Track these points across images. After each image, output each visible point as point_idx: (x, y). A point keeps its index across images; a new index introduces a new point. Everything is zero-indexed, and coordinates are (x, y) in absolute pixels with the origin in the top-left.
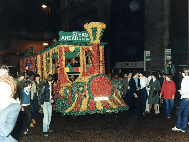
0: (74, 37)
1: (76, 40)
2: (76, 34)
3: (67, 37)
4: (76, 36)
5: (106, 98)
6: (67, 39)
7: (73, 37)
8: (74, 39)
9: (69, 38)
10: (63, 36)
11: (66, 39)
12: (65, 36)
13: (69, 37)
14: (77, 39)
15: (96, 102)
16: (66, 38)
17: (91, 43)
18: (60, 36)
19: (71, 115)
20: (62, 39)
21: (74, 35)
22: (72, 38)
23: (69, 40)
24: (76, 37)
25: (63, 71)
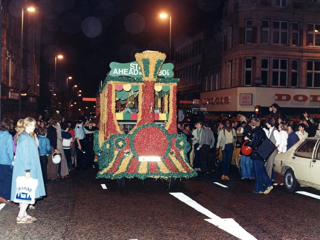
0: (133, 70)
1: (135, 74)
2: (135, 66)
3: (121, 70)
4: (135, 68)
5: (156, 159)
6: (121, 73)
7: (131, 70)
8: (132, 73)
9: (125, 72)
10: (116, 69)
11: (119, 73)
12: (119, 69)
13: (125, 70)
14: (136, 72)
15: (140, 162)
16: (119, 71)
17: (143, 79)
18: (111, 69)
19: (104, 178)
20: (114, 73)
21: (132, 67)
22: (129, 71)
23: (125, 74)
24: (134, 70)
25: (112, 118)
